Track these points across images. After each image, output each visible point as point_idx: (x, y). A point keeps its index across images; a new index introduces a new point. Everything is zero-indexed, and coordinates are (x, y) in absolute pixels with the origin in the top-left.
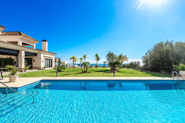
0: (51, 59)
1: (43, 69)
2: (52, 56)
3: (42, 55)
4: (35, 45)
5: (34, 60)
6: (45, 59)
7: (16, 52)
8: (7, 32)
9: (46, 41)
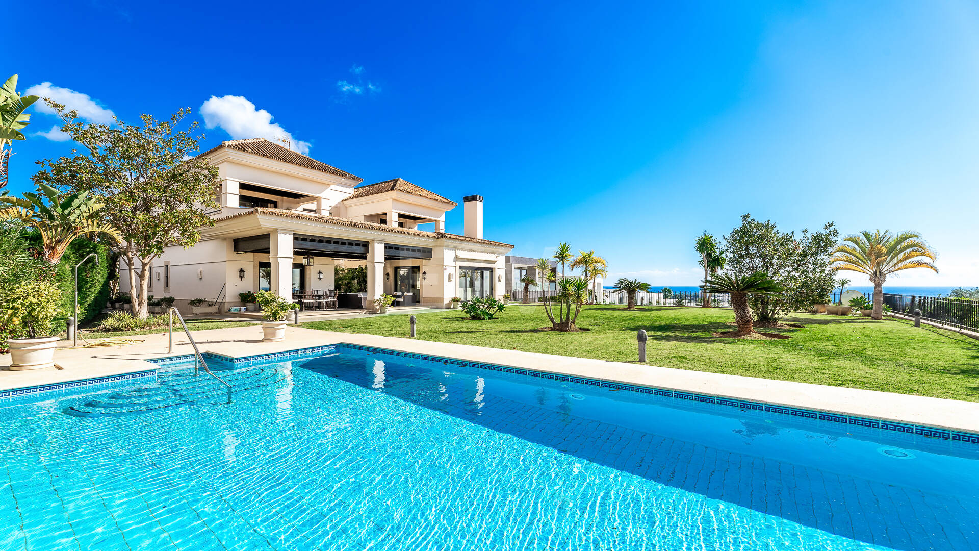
0: (487, 269)
1: (452, 307)
2: (491, 257)
3: (448, 256)
4: (442, 218)
5: (425, 273)
6: (461, 268)
7: (360, 250)
8: (369, 186)
9: (474, 198)
